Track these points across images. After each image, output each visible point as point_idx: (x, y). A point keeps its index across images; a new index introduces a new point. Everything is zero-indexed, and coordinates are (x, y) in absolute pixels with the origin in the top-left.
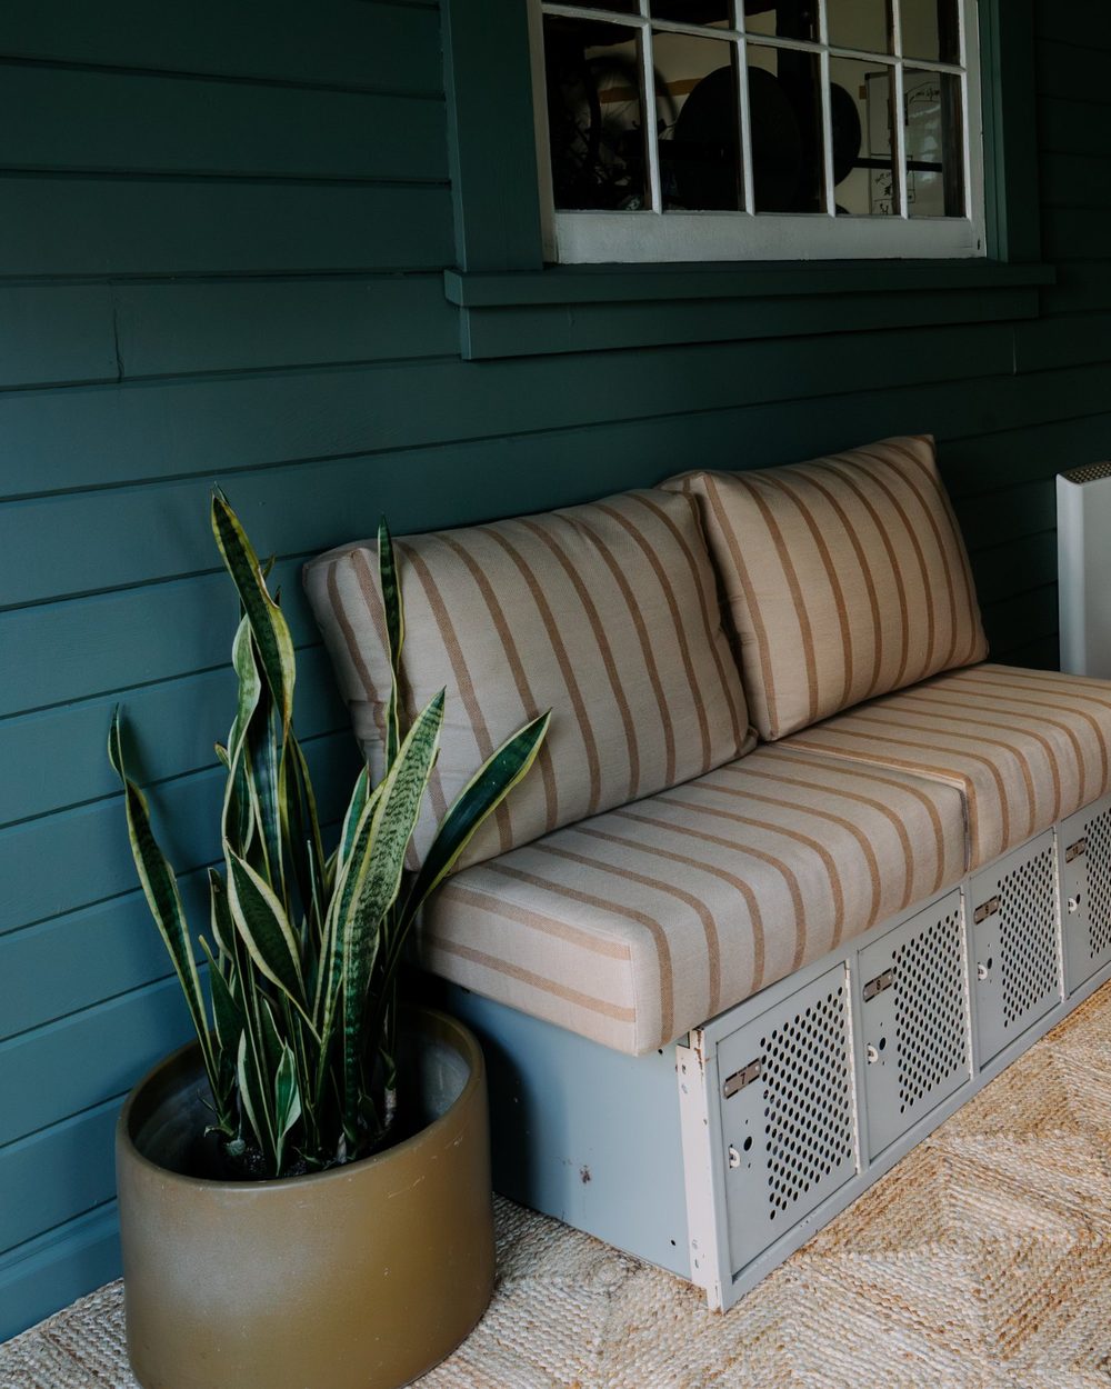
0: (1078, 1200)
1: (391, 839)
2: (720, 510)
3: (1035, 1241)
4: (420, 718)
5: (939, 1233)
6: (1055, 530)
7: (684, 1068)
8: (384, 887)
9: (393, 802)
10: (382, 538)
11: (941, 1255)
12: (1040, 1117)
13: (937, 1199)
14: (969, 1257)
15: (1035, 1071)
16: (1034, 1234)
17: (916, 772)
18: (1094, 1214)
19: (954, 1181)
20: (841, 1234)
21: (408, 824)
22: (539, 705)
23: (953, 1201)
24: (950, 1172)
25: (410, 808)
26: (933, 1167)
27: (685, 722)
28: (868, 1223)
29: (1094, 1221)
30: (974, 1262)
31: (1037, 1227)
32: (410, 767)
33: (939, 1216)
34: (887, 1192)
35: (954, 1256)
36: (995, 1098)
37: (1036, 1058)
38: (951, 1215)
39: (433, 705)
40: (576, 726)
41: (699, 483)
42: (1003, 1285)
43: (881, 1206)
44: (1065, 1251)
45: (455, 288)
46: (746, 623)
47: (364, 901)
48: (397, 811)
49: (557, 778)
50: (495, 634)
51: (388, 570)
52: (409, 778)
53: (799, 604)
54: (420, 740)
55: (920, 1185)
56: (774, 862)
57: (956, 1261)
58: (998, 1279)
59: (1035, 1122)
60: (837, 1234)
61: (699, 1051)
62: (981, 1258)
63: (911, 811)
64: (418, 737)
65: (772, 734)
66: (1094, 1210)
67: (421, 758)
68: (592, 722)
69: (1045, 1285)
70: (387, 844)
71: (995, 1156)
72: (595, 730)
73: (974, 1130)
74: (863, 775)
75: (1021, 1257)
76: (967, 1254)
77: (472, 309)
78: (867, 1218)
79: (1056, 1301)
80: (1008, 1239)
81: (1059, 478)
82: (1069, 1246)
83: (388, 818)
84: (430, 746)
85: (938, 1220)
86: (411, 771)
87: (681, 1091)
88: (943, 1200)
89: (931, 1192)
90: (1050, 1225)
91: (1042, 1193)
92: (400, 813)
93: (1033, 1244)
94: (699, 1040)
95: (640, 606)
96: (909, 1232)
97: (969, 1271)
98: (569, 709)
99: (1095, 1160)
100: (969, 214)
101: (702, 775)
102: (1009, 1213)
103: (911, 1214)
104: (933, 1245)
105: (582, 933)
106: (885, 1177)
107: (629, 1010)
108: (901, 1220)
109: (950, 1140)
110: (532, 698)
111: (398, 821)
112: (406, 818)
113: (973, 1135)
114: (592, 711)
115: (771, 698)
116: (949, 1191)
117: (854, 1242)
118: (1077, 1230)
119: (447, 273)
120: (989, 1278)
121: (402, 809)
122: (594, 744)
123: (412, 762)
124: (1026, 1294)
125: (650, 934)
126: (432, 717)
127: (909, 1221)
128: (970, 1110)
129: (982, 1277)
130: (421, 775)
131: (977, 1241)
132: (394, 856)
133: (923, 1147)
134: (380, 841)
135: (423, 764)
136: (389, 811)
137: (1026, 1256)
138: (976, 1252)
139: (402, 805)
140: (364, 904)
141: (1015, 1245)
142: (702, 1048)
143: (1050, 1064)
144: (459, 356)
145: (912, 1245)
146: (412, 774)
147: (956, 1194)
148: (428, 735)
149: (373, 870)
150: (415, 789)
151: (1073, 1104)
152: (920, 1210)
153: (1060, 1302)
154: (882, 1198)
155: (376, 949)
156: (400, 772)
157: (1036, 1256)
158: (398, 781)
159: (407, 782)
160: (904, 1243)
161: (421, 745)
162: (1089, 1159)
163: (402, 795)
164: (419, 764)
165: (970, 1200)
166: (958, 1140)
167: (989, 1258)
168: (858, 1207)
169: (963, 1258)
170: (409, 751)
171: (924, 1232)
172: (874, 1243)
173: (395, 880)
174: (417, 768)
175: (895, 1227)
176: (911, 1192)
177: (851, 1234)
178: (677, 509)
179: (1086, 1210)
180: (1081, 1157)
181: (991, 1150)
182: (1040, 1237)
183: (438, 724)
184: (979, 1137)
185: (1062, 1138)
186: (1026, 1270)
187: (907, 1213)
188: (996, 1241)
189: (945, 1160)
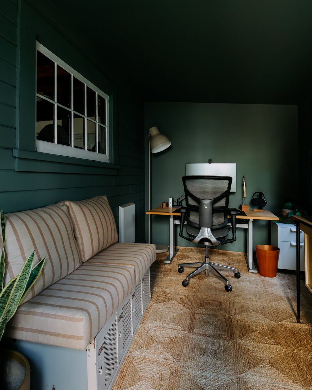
0: (166, 361)
1: (15, 298)
2: (72, 209)
3: (162, 374)
4: (27, 260)
5: (140, 378)
6: (119, 217)
7: (89, 350)
8: (10, 313)
9: (17, 286)
10: (2, 213)
11: (143, 384)
12: (148, 342)
13: (136, 369)
14: (150, 383)
15: (143, 332)
16: (161, 372)
17: (122, 265)
18: (170, 363)
19: (138, 364)
20: (118, 385)
21: (21, 292)
22: (41, 257)
23: (140, 369)
24: (136, 362)
25: (22, 287)
26: (132, 361)
27: (71, 259)
28: (123, 380)
29: (171, 365)
30: (151, 383)
31: (161, 370)
32: (23, 275)
33: (138, 373)
34: (124, 371)
35: (146, 383)
36: (137, 340)
37: (141, 328)
38: (141, 372)
39: (31, 256)
40: (49, 261)
41: (67, 203)
42: (160, 388)
43: (124, 375)
44: (169, 375)
45: (16, 153)
46: (78, 235)
47: (3, 319)
48: (18, 289)
49: (45, 276)
50: (30, 238)
51: (3, 222)
52: (23, 278)
53: (90, 230)
54: (27, 266)
55: (131, 367)
56: (105, 290)
57: (147, 384)
58: (159, 387)
59: (148, 343)
60: (117, 385)
61: (94, 344)
62: (152, 382)
63: (127, 274)
64: (26, 265)
65: (84, 261)
66: (170, 362)
67: (27, 271)
68: (53, 260)
69: (169, 385)
70: (13, 299)
71: (144, 354)
72: (53, 262)
73: (136, 349)
74: (112, 267)
75: (161, 379)
76: (149, 382)
77: (19, 158)
78: (122, 379)
79: (173, 388)
80: (156, 375)
81: (119, 206)
82: (169, 373)
83: (15, 291)
84: (30, 268)
85: (139, 374)
86: (24, 276)
87: (88, 356)
88: (138, 369)
89: (134, 368)
90: (163, 369)
91: (158, 361)
92: (19, 289)
93: (162, 375)
94: (94, 341)
95: (61, 231)
96: (133, 380)
97: (151, 386)
98: (47, 257)
99: (164, 350)
100: (107, 154)
101: (74, 271)
102: (153, 368)
103: (132, 375)
104: (141, 382)
105: (66, 317)
106: (122, 366)
107: (82, 336)
108: (130, 377)
109: (132, 353)
110: (39, 255)
111: (18, 291)
112: (21, 290)
113: (137, 350)
114: (52, 257)
115: (84, 252)
116: (138, 367)
117: (122, 387)
118: (169, 369)
119: (13, 149)
120: (156, 387)
121: (20, 288)
122: (53, 266)
123: (24, 273)
124: (166, 388)
125: (87, 314)
126: (30, 259)
127: (132, 377)
128: (133, 344)
129: (155, 387)
130: (26, 277)
131: (150, 378)
132: (15, 303)
133: (127, 356)
134: (12, 299)
135: (27, 273)
136: (16, 289)
137: (161, 378)
138: (151, 380)
139: (20, 287)
140: (3, 320)
141: (158, 376)
142: (95, 343)
143: (145, 329)
144: (14, 170)
145: (136, 383)
146: (24, 277)
147: (140, 367)
148: (29, 265)
149: (8, 308)
150: (25, 281)
151: (154, 337)
152: (134, 373)
153: (174, 388)
154: (124, 372)
155: (3, 334)
156: (20, 277)
157: (164, 377)
158: (19, 279)
159: (22, 279)
160: (134, 383)
161: (27, 268)
162: (163, 350)
163: (20, 284)
164: (26, 273)
165: (143, 368)
166: (134, 352)
167: (154, 381)
168: (119, 376)
169: (148, 383)
170: (23, 270)
171: (137, 378)
172: (127, 385)
173: (14, 311)
174: (26, 275)
175: (130, 379)
176: (129, 369)
177: (121, 385)
178: (64, 208)
179: (168, 363)
180: (161, 350)
181: (142, 353)
182: (162, 372)
183: (32, 261)
184: (139, 350)
185: (155, 346)
186: (163, 382)
187: (131, 375)
188: (154, 376)
189: (134, 359)
